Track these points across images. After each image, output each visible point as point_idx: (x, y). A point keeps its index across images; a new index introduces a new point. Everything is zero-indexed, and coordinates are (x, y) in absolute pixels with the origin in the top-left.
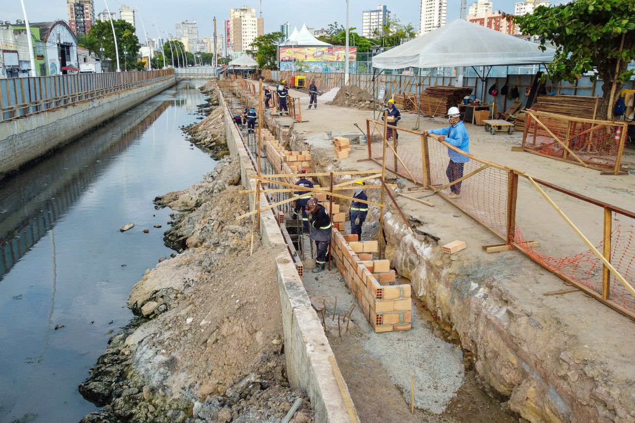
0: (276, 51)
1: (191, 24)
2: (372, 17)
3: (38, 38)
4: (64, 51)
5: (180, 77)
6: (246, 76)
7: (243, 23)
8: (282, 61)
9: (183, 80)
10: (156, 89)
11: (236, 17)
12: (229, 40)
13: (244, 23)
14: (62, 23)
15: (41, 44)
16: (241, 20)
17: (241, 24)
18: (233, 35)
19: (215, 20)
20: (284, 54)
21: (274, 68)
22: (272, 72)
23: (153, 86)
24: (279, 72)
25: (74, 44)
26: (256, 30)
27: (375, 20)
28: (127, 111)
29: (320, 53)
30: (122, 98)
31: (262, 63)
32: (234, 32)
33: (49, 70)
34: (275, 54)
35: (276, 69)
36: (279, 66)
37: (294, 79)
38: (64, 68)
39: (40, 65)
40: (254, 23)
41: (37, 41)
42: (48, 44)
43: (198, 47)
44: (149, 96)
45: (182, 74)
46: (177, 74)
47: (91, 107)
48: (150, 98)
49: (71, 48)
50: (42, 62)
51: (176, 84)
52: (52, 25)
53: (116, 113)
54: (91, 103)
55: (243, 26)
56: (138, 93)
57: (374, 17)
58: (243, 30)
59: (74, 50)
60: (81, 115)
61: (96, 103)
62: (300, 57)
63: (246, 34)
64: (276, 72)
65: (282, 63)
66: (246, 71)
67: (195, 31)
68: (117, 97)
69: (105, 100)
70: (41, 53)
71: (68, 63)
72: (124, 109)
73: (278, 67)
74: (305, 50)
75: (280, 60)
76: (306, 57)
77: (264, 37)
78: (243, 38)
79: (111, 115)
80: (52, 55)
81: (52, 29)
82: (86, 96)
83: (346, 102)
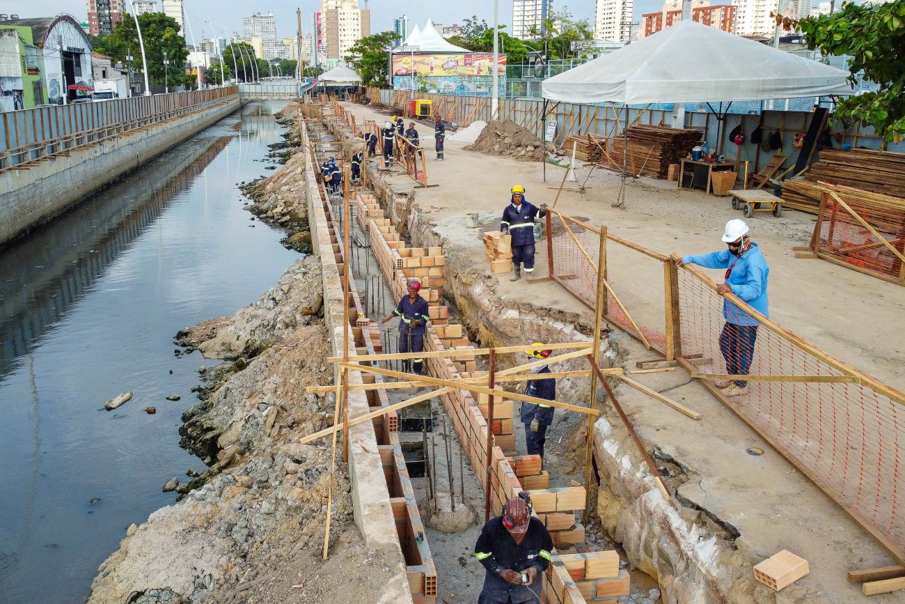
0: (387, 61)
1: (266, 17)
2: (526, 8)
3: (30, 41)
4: (71, 61)
5: (247, 97)
6: (343, 97)
7: (340, 17)
8: (397, 75)
9: (252, 101)
10: (209, 118)
11: (330, 8)
12: (320, 41)
13: (342, 16)
14: (68, 19)
15: (34, 52)
16: (337, 13)
17: (337, 18)
18: (325, 34)
19: (299, 12)
20: (399, 65)
21: (385, 85)
22: (382, 92)
23: (203, 113)
24: (392, 91)
25: (87, 50)
26: (359, 27)
27: (531, 13)
28: (160, 155)
29: (453, 64)
30: (153, 136)
31: (367, 79)
32: (328, 30)
33: (48, 92)
34: (387, 64)
35: (387, 87)
36: (392, 83)
37: (414, 104)
38: (72, 87)
39: (33, 83)
40: (356, 17)
41: (27, 47)
42: (45, 51)
43: (276, 51)
44: (198, 129)
45: (249, 94)
46: (243, 94)
47: (98, 154)
48: (199, 133)
49: (82, 57)
50: (36, 78)
51: (242, 107)
52: (51, 23)
53: (141, 160)
54: (98, 147)
55: (340, 22)
56: (179, 126)
57: (530, 8)
58: (340, 27)
59: (87, 59)
60: (81, 169)
61: (107, 147)
62: (423, 70)
63: (344, 33)
64: (387, 91)
65: (396, 79)
66: (343, 89)
67: (271, 28)
68: (144, 134)
69: (123, 141)
70: (35, 65)
71: (77, 79)
72: (157, 151)
73: (390, 84)
74: (431, 58)
75: (394, 73)
76: (432, 69)
77: (370, 38)
78: (340, 38)
79: (134, 163)
80: (52, 67)
81: (51, 27)
82: (90, 138)
83: (497, 147)
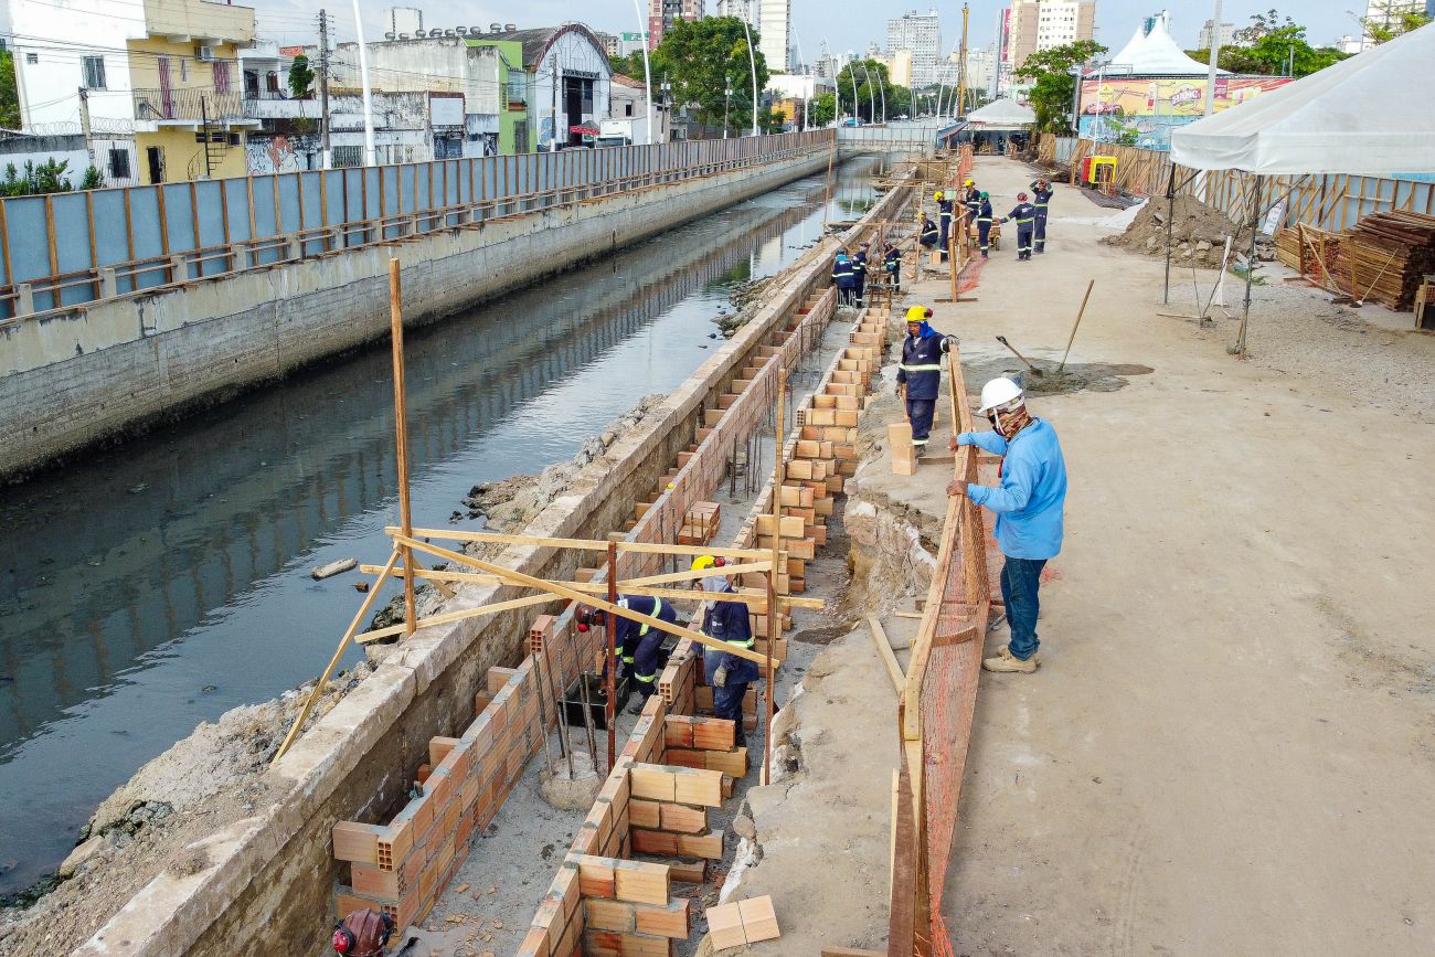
0: (1073, 90)
1: (925, 19)
3: (518, 63)
4: (577, 91)
5: (849, 147)
6: (1001, 148)
7: (1042, 15)
8: (1086, 113)
9: (861, 154)
10: (765, 179)
12: (1005, 57)
13: (1046, 15)
14: (578, 29)
15: (523, 78)
16: (1037, 9)
17: (1036, 18)
18: (1014, 44)
19: (965, 11)
20: (1093, 97)
21: (1066, 131)
22: (1059, 141)
23: (756, 171)
24: (1075, 141)
25: (604, 74)
26: (1074, 32)
28: (660, 233)
29: (1191, 95)
30: (648, 204)
31: (1043, 119)
32: (1019, 37)
33: (537, 134)
34: (1071, 96)
35: (1068, 133)
36: (1078, 127)
37: (1088, 162)
38: (575, 129)
39: (516, 122)
40: (1069, 15)
41: (512, 71)
42: (538, 76)
44: (740, 196)
45: (853, 142)
46: (843, 142)
48: (741, 201)
49: (595, 86)
50: (521, 116)
51: (841, 163)
52: (552, 36)
53: (620, 239)
55: (1041, 24)
56: (702, 191)
58: (1040, 33)
59: (602, 89)
62: (1130, 104)
63: (1046, 42)
64: (1067, 141)
65: (1084, 119)
67: (932, 35)
68: (631, 202)
69: (588, 211)
70: (523, 96)
71: (585, 118)
72: (652, 227)
73: (1074, 128)
74: (1151, 87)
75: (1081, 111)
76: (1151, 103)
77: (1051, 52)
79: (608, 243)
80: (546, 99)
81: (551, 42)
83: (1151, 241)
